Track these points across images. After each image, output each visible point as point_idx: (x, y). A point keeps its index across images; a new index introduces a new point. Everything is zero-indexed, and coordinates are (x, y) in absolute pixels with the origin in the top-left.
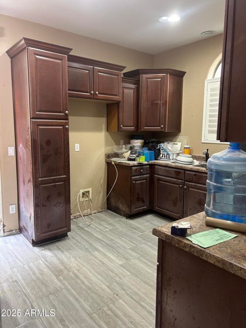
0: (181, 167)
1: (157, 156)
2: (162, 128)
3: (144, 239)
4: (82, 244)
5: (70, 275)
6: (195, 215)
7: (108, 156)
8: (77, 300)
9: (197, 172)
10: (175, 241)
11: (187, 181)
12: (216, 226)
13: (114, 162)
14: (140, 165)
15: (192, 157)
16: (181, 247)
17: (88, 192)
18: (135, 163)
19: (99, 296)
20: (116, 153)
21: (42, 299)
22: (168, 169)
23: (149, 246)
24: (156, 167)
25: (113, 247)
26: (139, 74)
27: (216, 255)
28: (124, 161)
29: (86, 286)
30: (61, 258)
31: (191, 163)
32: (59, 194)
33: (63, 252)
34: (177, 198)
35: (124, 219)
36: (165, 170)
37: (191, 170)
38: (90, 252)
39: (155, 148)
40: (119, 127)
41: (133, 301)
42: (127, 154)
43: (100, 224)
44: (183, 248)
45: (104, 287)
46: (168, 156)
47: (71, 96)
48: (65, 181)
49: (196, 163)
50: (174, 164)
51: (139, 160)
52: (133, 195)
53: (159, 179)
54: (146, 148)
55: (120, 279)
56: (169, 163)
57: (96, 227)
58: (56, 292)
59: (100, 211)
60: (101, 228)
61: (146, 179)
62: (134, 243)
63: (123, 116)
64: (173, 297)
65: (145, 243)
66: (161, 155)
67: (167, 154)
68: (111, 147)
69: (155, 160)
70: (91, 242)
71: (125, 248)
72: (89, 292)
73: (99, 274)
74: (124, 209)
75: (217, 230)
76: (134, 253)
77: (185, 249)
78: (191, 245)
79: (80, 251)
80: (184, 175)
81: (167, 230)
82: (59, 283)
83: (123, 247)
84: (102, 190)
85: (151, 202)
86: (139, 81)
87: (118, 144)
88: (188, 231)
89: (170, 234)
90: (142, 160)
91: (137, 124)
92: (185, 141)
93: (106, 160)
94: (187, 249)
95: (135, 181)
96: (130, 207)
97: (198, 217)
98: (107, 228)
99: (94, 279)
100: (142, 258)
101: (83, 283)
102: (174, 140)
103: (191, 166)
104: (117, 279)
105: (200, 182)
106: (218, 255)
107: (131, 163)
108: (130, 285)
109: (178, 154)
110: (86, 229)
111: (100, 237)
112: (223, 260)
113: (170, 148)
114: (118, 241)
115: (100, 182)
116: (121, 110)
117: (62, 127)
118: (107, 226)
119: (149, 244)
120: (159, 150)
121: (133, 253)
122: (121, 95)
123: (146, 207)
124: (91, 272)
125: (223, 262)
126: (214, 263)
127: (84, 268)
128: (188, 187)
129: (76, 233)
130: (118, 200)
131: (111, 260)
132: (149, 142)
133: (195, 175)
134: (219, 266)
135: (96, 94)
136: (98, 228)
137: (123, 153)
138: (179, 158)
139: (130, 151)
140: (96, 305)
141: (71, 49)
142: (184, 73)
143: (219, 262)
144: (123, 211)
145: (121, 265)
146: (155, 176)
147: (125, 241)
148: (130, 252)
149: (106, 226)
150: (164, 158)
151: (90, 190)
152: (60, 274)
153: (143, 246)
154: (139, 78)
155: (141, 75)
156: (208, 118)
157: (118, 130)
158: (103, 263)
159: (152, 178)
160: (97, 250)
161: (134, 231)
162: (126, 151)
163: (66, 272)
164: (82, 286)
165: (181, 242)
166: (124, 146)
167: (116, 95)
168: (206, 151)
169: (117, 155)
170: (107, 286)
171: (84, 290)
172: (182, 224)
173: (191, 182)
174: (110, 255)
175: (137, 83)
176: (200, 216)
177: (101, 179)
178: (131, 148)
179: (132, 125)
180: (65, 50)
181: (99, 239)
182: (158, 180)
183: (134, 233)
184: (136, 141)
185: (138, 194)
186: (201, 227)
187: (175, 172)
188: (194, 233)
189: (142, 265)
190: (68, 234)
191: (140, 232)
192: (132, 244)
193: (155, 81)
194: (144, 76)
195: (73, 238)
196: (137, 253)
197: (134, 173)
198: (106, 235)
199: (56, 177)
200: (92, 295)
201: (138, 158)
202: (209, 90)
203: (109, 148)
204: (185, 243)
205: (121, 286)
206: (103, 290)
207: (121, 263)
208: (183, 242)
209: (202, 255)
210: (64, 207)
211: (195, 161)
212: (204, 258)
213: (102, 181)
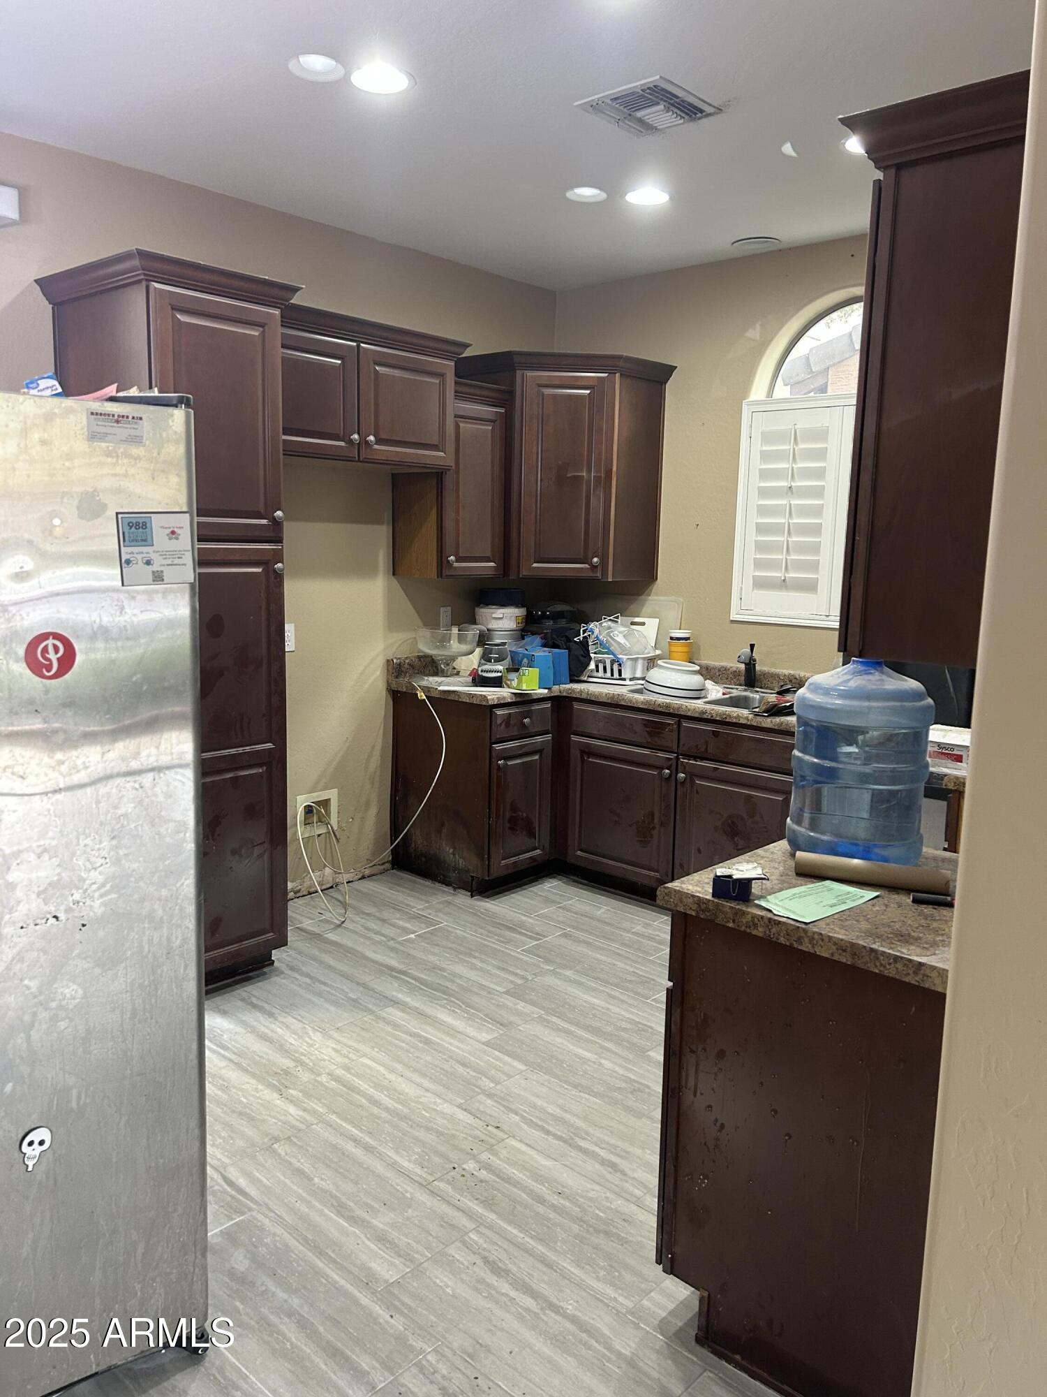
0: (668, 706)
1: (577, 669)
2: (594, 567)
3: (547, 961)
4: (331, 987)
5: (321, 1084)
6: (759, 851)
7: (396, 669)
8: (369, 1149)
9: (724, 722)
10: (725, 913)
11: (689, 757)
12: (824, 873)
13: (426, 690)
14: (523, 700)
15: (699, 672)
16: (743, 928)
17: (325, 803)
18: (504, 693)
19: (439, 1134)
20: (426, 656)
21: (253, 1157)
22: (619, 713)
23: (568, 980)
24: (576, 706)
25: (445, 991)
26: (515, 370)
27: (835, 935)
28: (457, 685)
29: (387, 1109)
30: (270, 1034)
31: (699, 693)
32: (251, 812)
33: (271, 1015)
34: (652, 814)
35: (462, 899)
36: (609, 718)
37: (701, 719)
38: (371, 1012)
39: (569, 640)
40: (442, 563)
41: (550, 1138)
42: (471, 661)
43: (383, 921)
44: (748, 931)
45: (447, 1108)
46: (616, 667)
47: (292, 451)
48: (269, 764)
49: (715, 691)
50: (640, 697)
51: (520, 682)
52: (498, 810)
53: (588, 752)
54: (538, 640)
55: (498, 1083)
56: (622, 690)
57: (367, 929)
58: (294, 1136)
59: (367, 872)
60: (388, 930)
61: (540, 752)
62: (516, 974)
63: (457, 522)
64: (716, 1069)
65: (554, 972)
66: (592, 666)
67: (613, 662)
68: (410, 635)
69: (572, 681)
70: (366, 978)
71: (490, 991)
72: (403, 1125)
73: (424, 1075)
74: (461, 863)
75: (828, 883)
76: (522, 1004)
77: (755, 932)
78: (770, 919)
79: (333, 1009)
80: (675, 734)
81: (699, 889)
82: (292, 1109)
83: (482, 987)
84: (374, 797)
85: (559, 835)
86: (511, 393)
87: (430, 621)
88: (756, 888)
89: (709, 897)
90: (530, 682)
91: (506, 551)
92: (673, 615)
93: (389, 684)
94: (759, 932)
95: (506, 759)
96: (484, 853)
97: (767, 854)
98: (406, 931)
99: (410, 1090)
100: (554, 1019)
101: (377, 1103)
102: (633, 607)
103: (699, 705)
104: (486, 1084)
105: (732, 757)
106: (840, 935)
107: (492, 694)
108: (533, 1099)
109: (651, 662)
110: (332, 936)
111: (394, 963)
112: (853, 945)
113: (620, 639)
114: (460, 969)
115: (366, 768)
116: (449, 499)
117: (259, 570)
118: (408, 925)
119: (569, 973)
120: (584, 644)
121: (521, 1006)
122: (451, 446)
123: (538, 852)
124: (392, 1071)
125: (853, 949)
126: (832, 954)
127: (366, 1061)
128: (692, 776)
129: (300, 953)
130: (439, 832)
131: (452, 1032)
132: (544, 616)
133: (715, 734)
134: (844, 961)
135: (367, 442)
136: (377, 933)
137: (454, 659)
138: (656, 675)
139: (478, 651)
140: (437, 1160)
141: (295, 290)
142: (667, 371)
143: (845, 951)
144: (455, 869)
145: (487, 1044)
146: (574, 738)
147: (481, 970)
148: (510, 1001)
149: (401, 923)
150: (601, 673)
151: (332, 795)
152: (288, 1084)
153: (550, 980)
154: (513, 383)
155: (519, 373)
156: (753, 537)
157: (440, 574)
158: (427, 1042)
159: (560, 749)
160: (395, 1003)
161: (508, 933)
162: (464, 648)
163: (305, 1077)
164: (376, 1110)
165: (744, 913)
166: (455, 630)
167: (434, 447)
168: (749, 650)
169: (430, 666)
170: (459, 1106)
171: (385, 1122)
172: (741, 868)
173: (702, 759)
174: (444, 1016)
175: (506, 399)
176: (772, 853)
177: (370, 757)
178: (483, 639)
179: (489, 554)
180: (274, 292)
181: (392, 969)
182: (583, 752)
183: (508, 942)
184: (499, 612)
185: (514, 808)
186: (784, 878)
187: (645, 726)
188: (773, 892)
189: (559, 1040)
190: (275, 954)
191: (530, 937)
192: (512, 978)
193: (570, 396)
194: (529, 374)
195: (292, 969)
196: (533, 1004)
197: (500, 732)
198: (411, 952)
199: (240, 750)
200: (417, 1134)
201: (513, 676)
202: (757, 437)
203: (399, 637)
204: (754, 916)
205: (504, 1101)
206: (451, 1118)
207: (485, 1037)
208: (749, 913)
209: (799, 940)
210: (266, 857)
211: (709, 684)
212: (806, 947)
213: (375, 761)
